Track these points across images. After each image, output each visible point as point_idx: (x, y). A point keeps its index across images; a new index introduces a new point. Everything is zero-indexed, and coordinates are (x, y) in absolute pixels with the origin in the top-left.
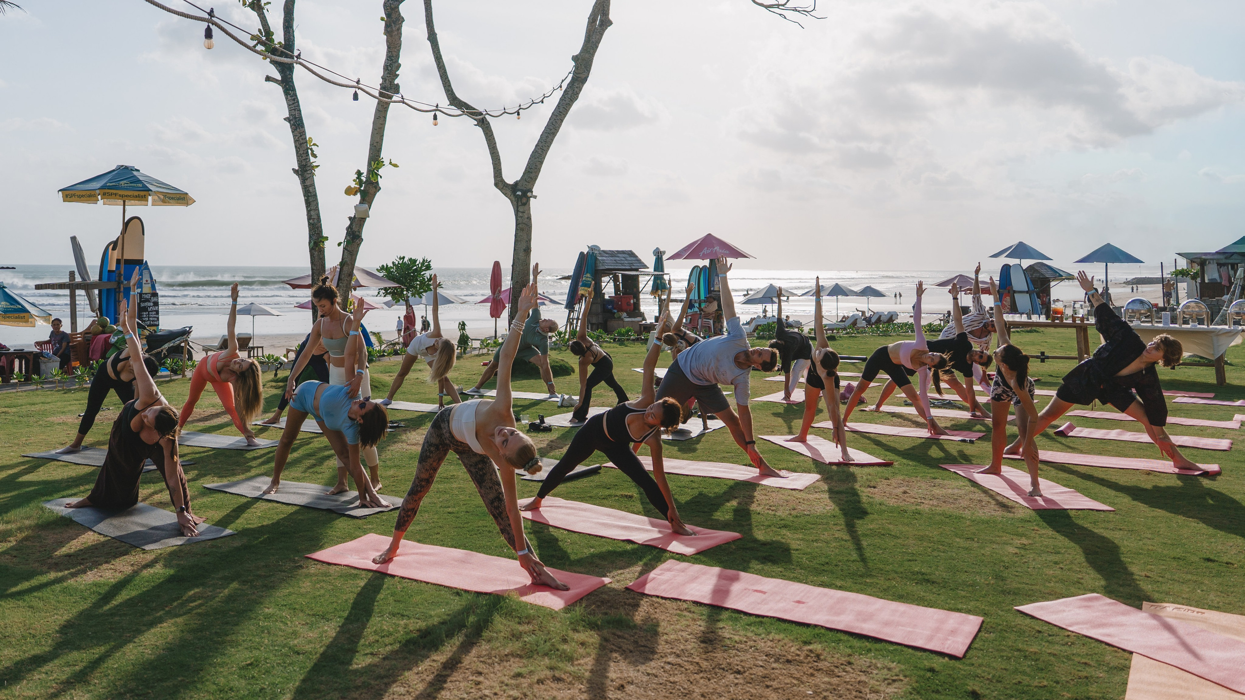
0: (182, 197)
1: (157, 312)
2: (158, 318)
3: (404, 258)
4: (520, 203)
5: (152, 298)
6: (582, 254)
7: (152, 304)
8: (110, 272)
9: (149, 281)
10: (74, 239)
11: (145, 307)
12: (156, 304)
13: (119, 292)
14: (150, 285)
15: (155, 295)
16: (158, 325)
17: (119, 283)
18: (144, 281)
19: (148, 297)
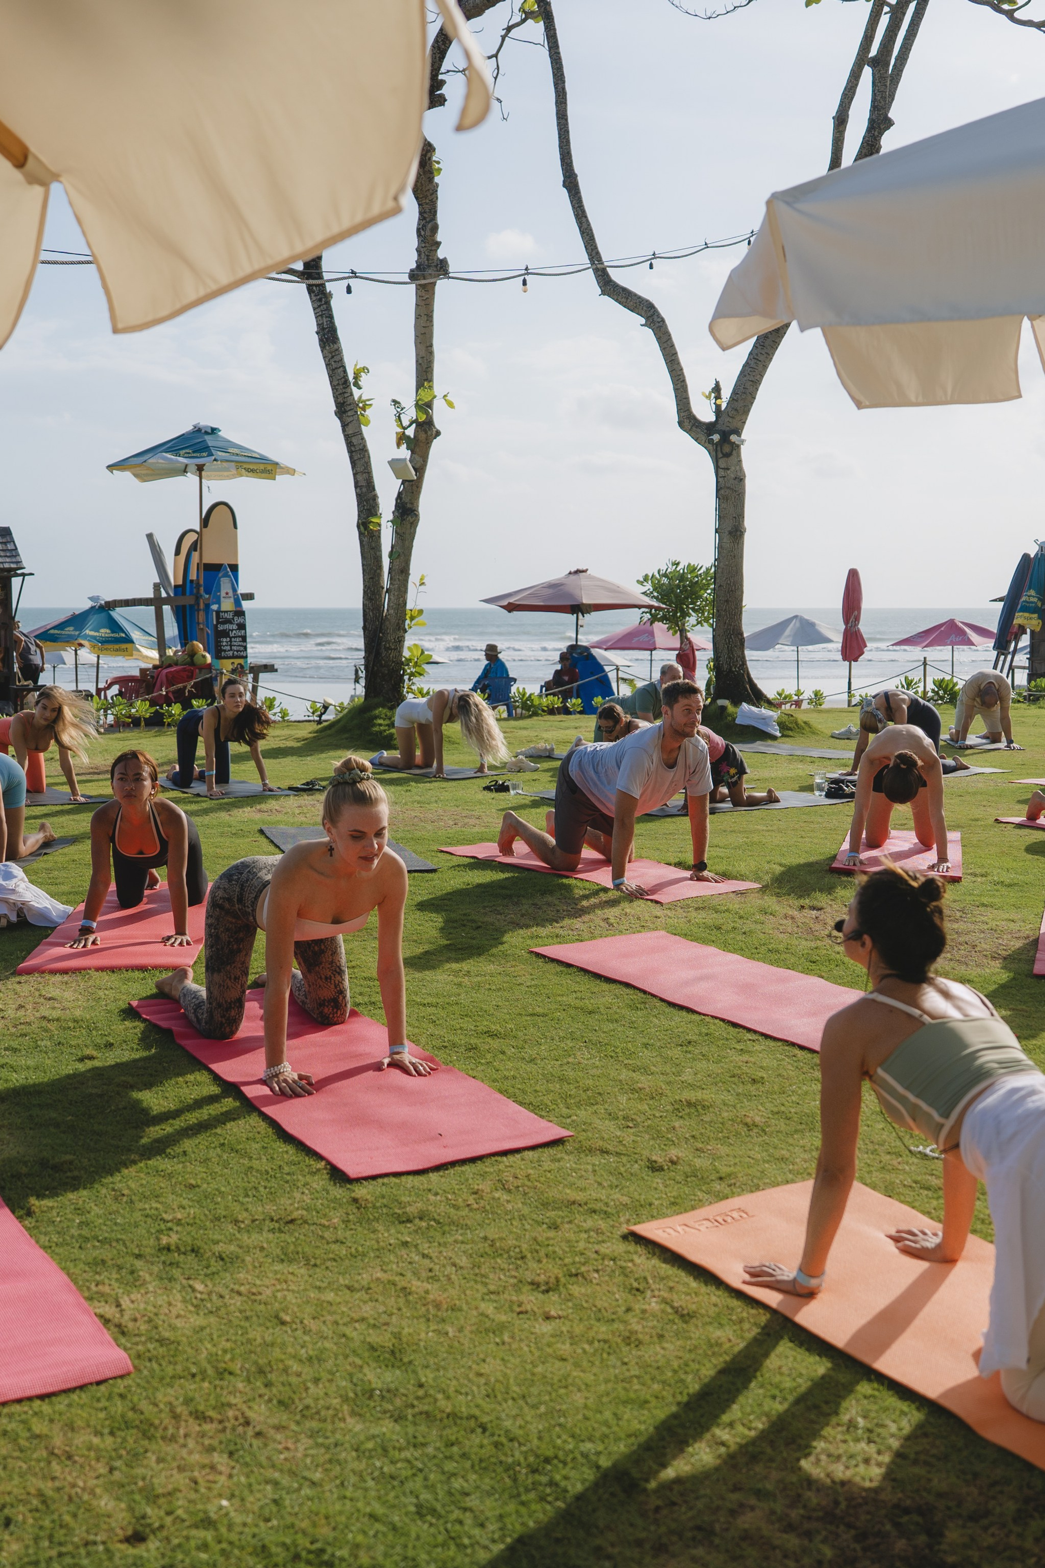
0: (269, 467)
1: (244, 639)
2: (245, 648)
3: (678, 564)
4: (720, 455)
5: (236, 618)
6: (1026, 557)
7: (235, 627)
8: (192, 581)
9: (231, 594)
10: (150, 537)
11: (224, 631)
12: (242, 627)
13: (199, 610)
14: (232, 600)
15: (240, 613)
16: (246, 657)
17: (198, 597)
18: (223, 594)
19: (229, 616)
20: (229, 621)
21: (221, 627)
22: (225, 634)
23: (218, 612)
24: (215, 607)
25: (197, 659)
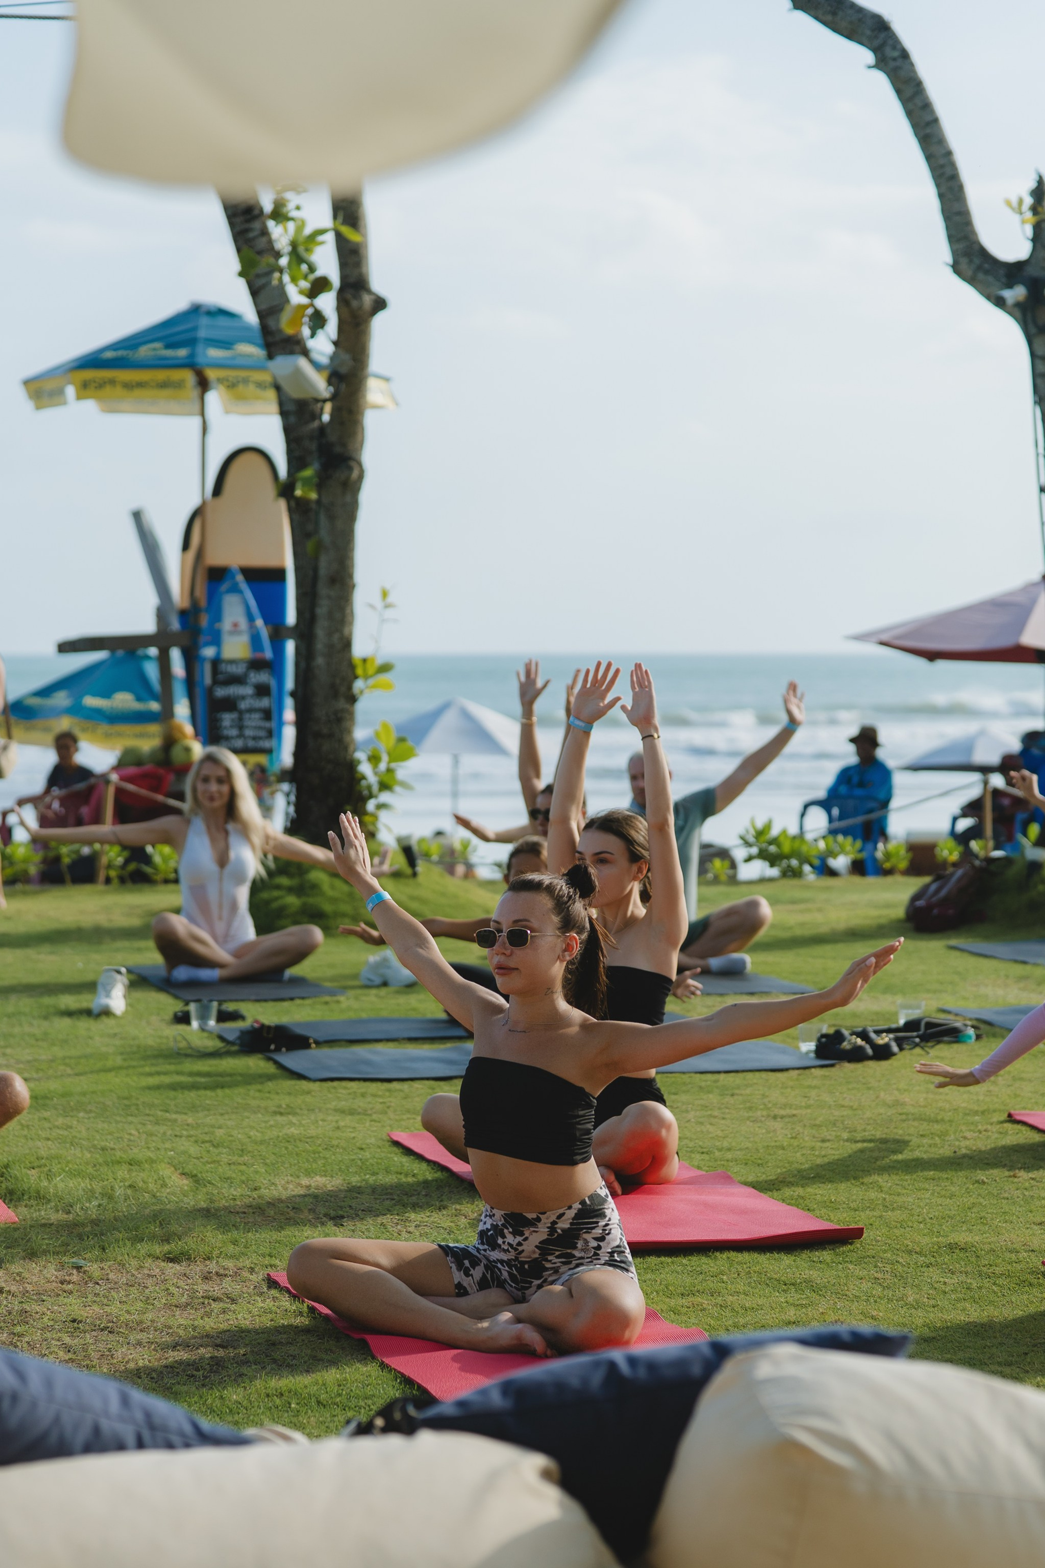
1: (268, 714)
2: (270, 733)
5: (253, 673)
7: (250, 691)
9: (243, 626)
10: (137, 516)
11: (227, 698)
14: (245, 638)
15: (262, 664)
18: (226, 625)
19: (239, 670)
20: (238, 680)
21: (221, 692)
22: (230, 704)
23: (216, 662)
24: (209, 652)
25: (177, 754)
